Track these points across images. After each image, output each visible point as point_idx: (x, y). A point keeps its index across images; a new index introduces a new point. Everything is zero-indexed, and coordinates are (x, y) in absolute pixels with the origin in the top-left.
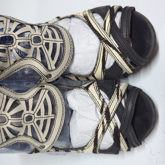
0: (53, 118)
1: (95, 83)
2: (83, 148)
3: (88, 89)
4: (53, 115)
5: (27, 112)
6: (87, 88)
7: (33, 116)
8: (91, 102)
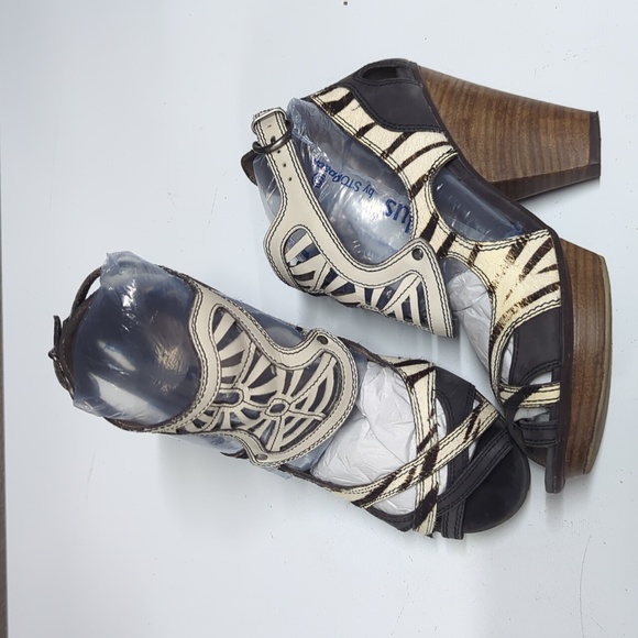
0: (320, 419)
1: (433, 375)
2: (337, 488)
3: (412, 386)
4: (322, 415)
5: (282, 396)
6: (411, 381)
7: (287, 406)
8: (408, 416)
